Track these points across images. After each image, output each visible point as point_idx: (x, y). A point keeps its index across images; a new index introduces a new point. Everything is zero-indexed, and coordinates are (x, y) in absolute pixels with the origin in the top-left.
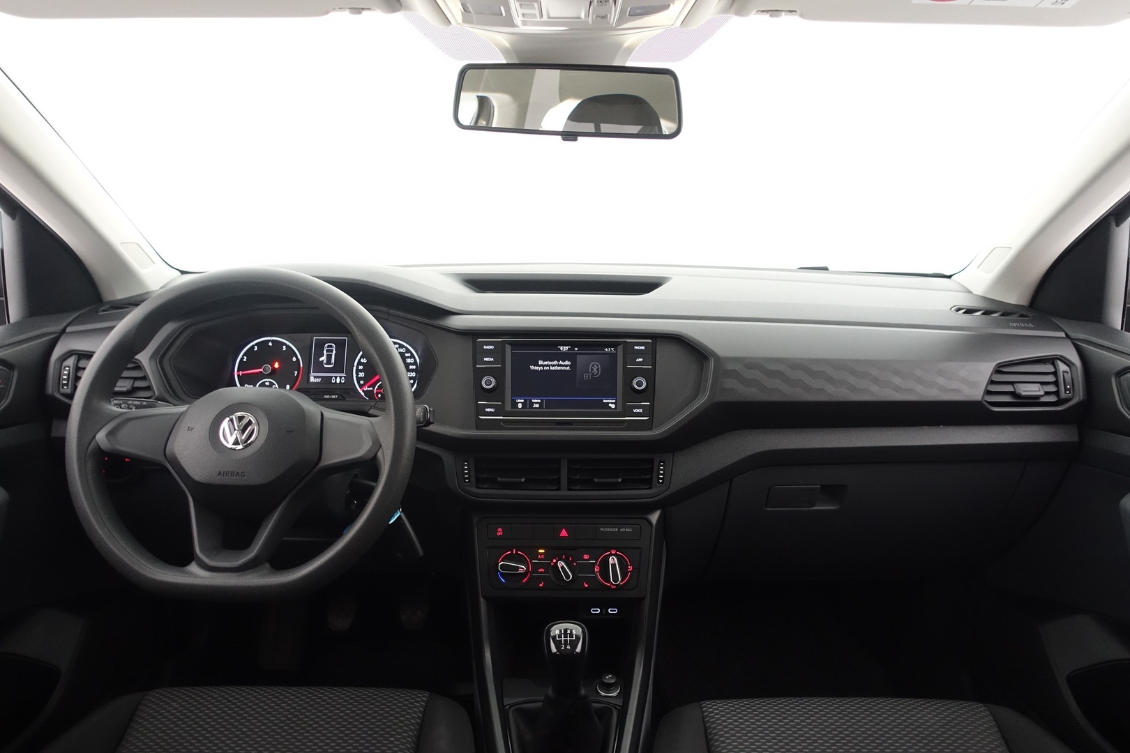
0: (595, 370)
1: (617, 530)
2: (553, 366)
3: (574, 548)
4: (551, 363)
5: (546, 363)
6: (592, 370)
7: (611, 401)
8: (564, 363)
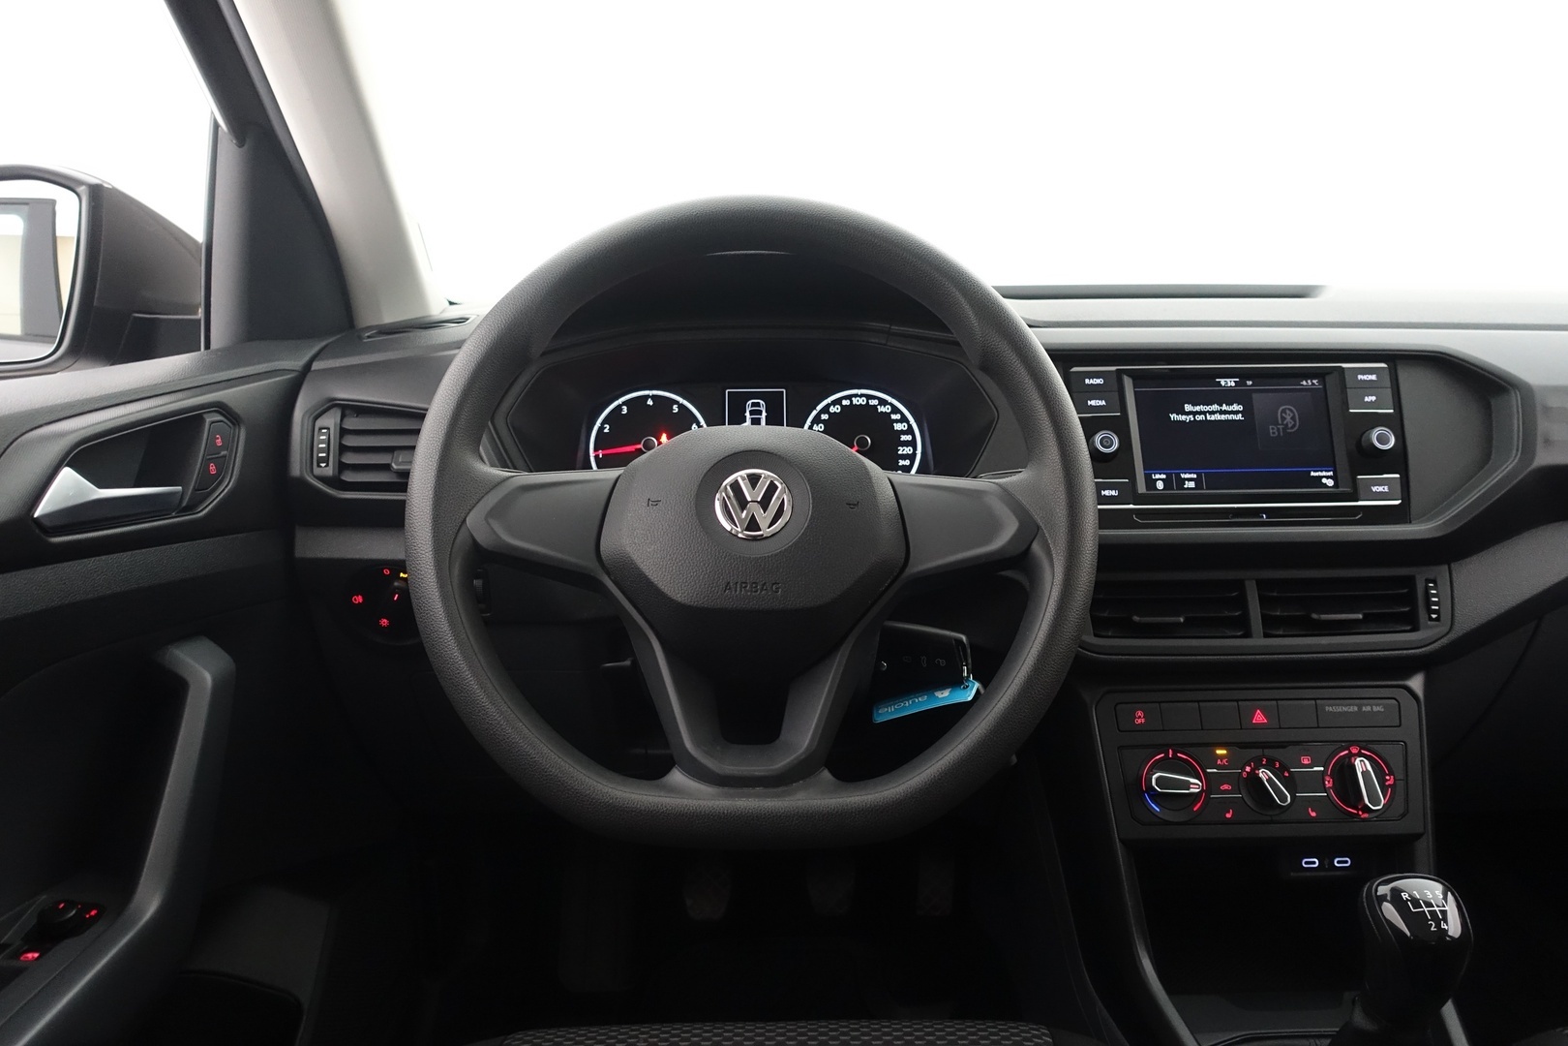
0: (1288, 418)
1: (1356, 709)
2: (1212, 413)
3: (1282, 745)
4: (1208, 408)
5: (1197, 408)
6: (1283, 419)
7: (1324, 474)
8: (1230, 408)
